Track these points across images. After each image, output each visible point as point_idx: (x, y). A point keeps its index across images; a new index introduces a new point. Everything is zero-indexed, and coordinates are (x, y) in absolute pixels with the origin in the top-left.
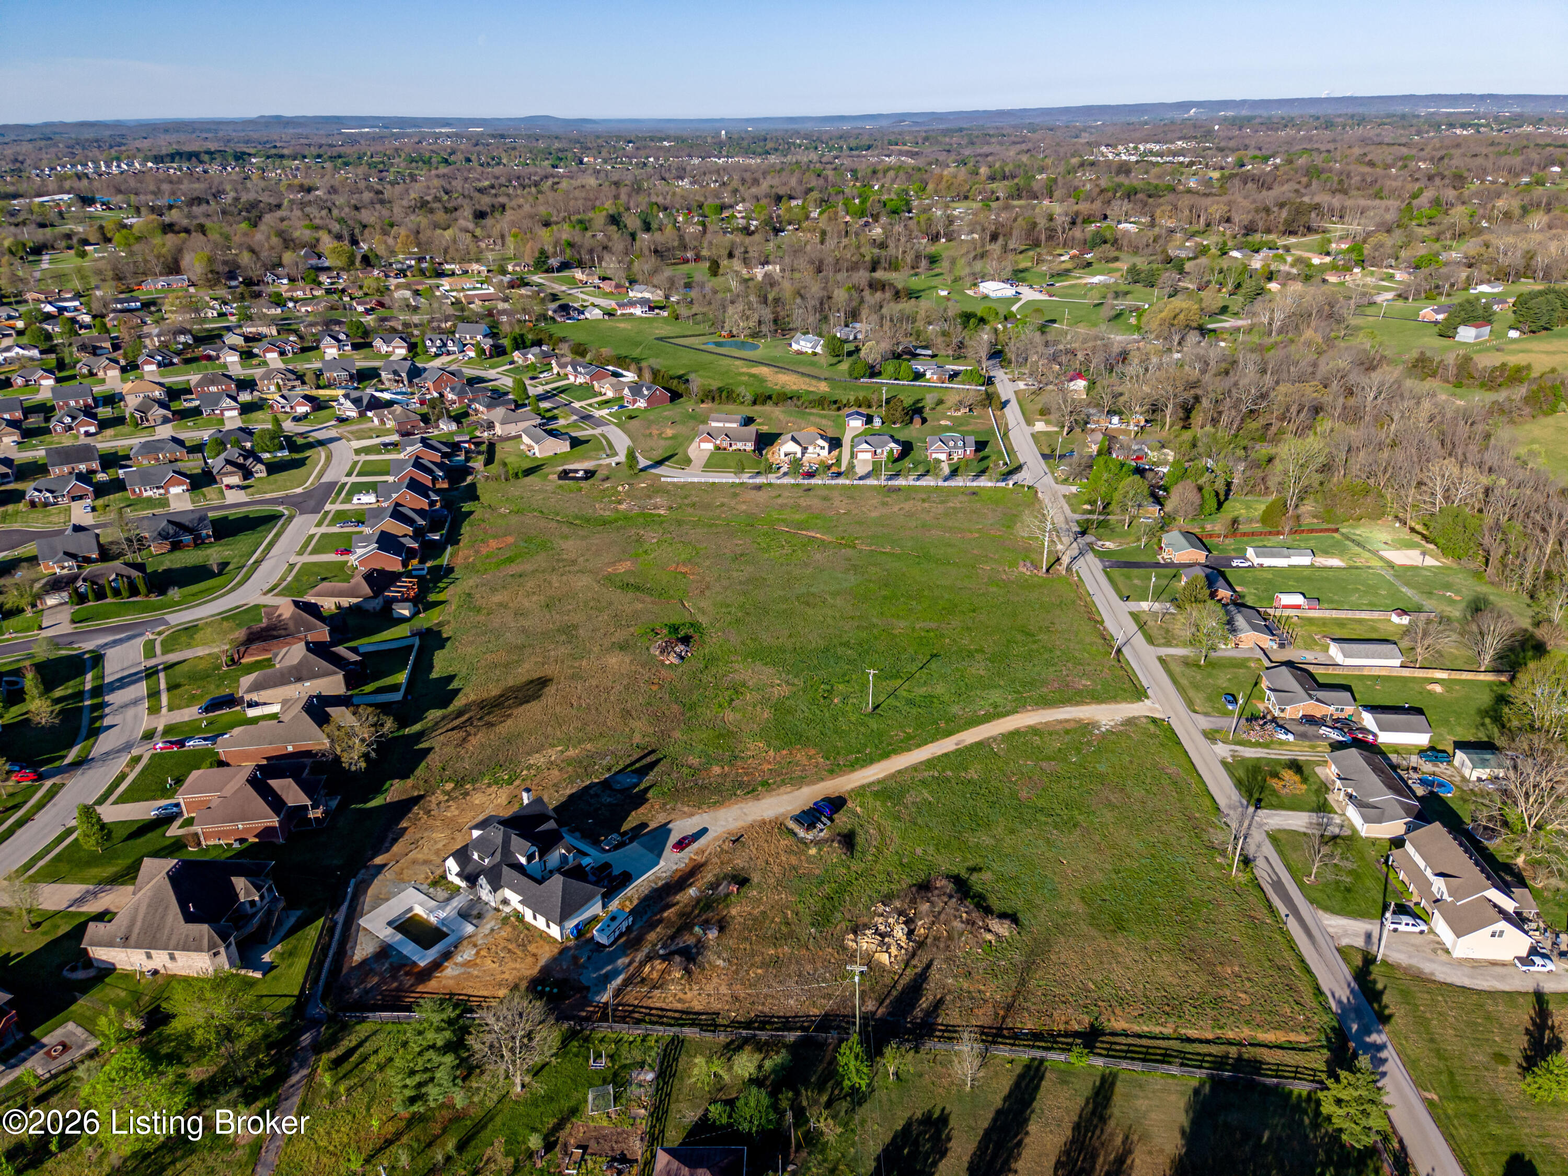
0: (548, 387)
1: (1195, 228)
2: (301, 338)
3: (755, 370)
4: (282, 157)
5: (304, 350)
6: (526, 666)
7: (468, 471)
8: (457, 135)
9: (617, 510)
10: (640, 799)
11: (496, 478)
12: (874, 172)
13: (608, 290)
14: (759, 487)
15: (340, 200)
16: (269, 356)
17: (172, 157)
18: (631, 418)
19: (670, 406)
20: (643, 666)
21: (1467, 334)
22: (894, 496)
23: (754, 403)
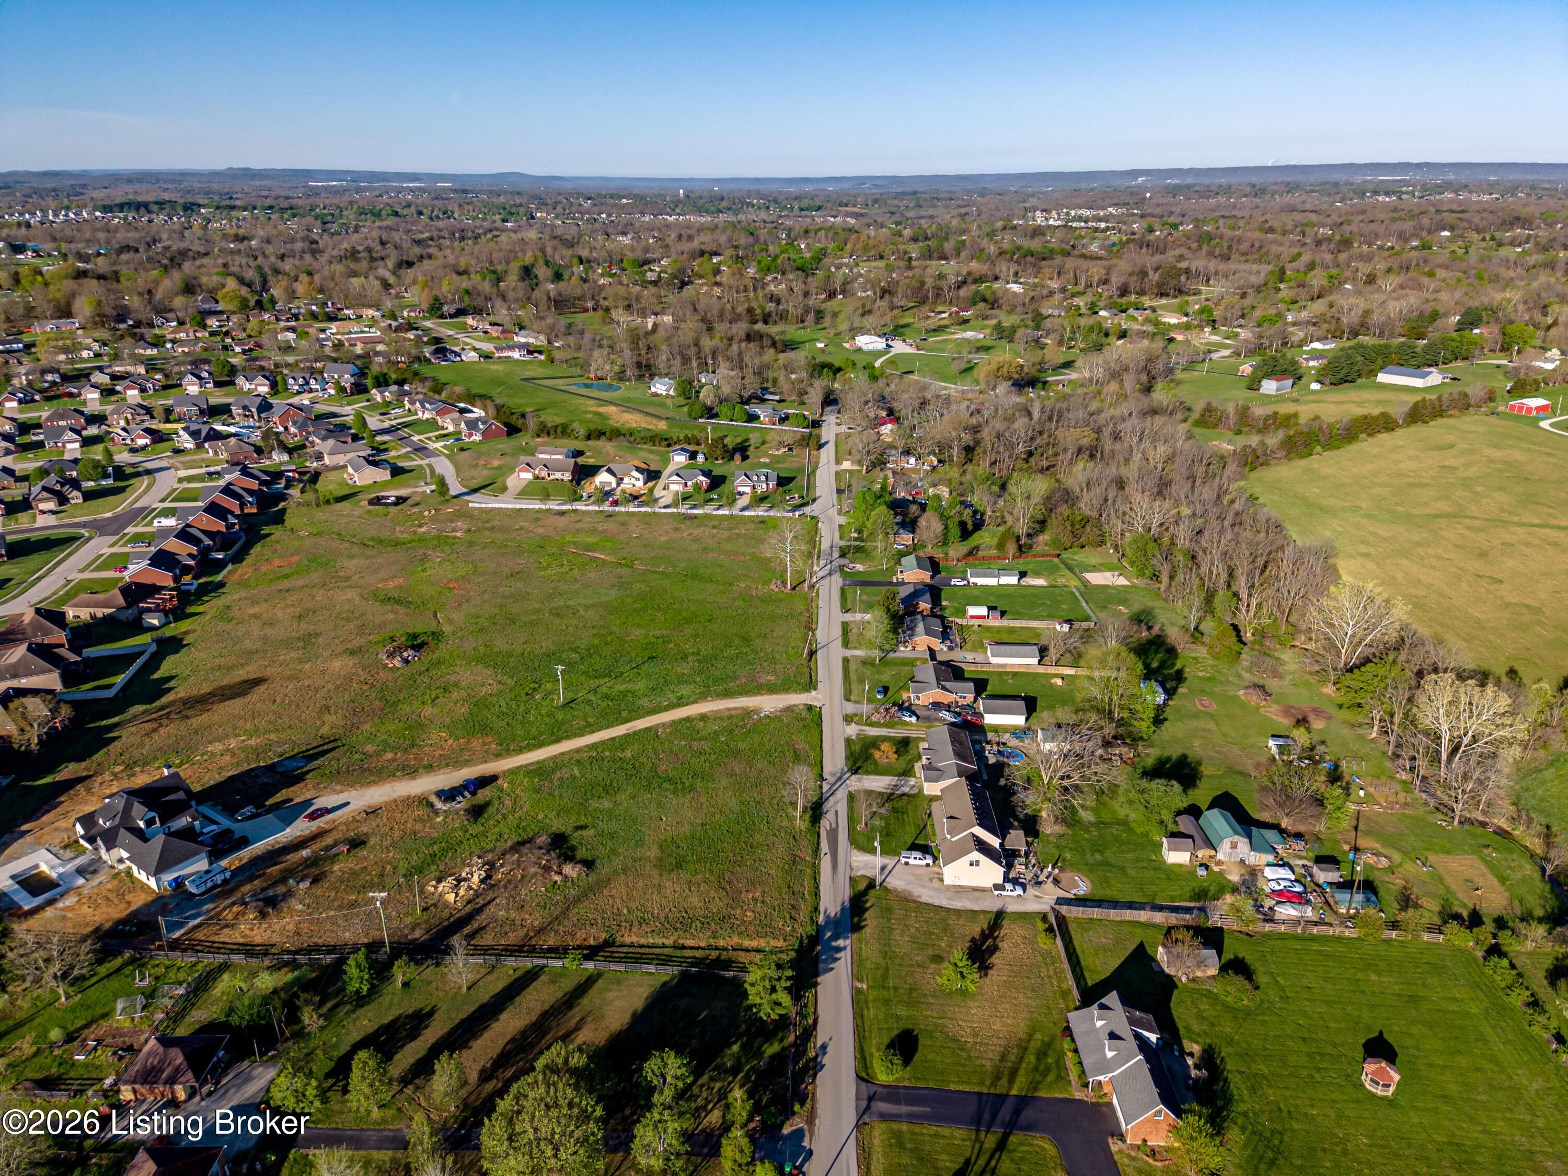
0: (394, 423)
1: (1077, 289)
2: (166, 376)
3: (602, 410)
4: (233, 208)
5: (165, 387)
6: (249, 668)
7: (283, 497)
8: (420, 189)
9: (415, 532)
10: (300, 778)
11: (307, 504)
12: (807, 232)
13: (495, 335)
14: (562, 513)
15: (269, 249)
16: (129, 392)
17: (121, 207)
18: (462, 450)
19: (505, 439)
20: (364, 669)
21: (1269, 386)
22: (688, 523)
23: (588, 438)
